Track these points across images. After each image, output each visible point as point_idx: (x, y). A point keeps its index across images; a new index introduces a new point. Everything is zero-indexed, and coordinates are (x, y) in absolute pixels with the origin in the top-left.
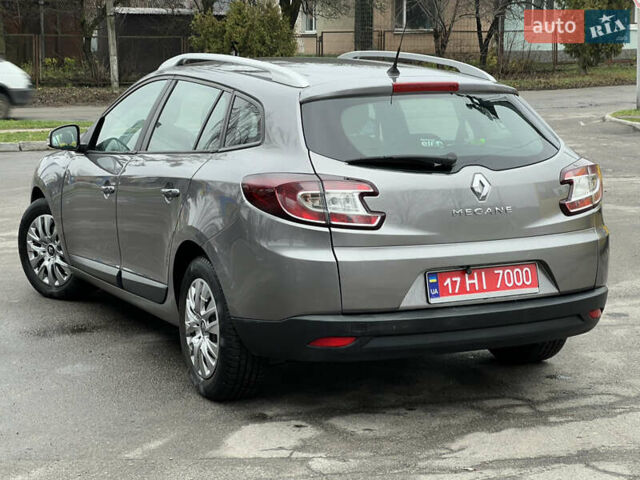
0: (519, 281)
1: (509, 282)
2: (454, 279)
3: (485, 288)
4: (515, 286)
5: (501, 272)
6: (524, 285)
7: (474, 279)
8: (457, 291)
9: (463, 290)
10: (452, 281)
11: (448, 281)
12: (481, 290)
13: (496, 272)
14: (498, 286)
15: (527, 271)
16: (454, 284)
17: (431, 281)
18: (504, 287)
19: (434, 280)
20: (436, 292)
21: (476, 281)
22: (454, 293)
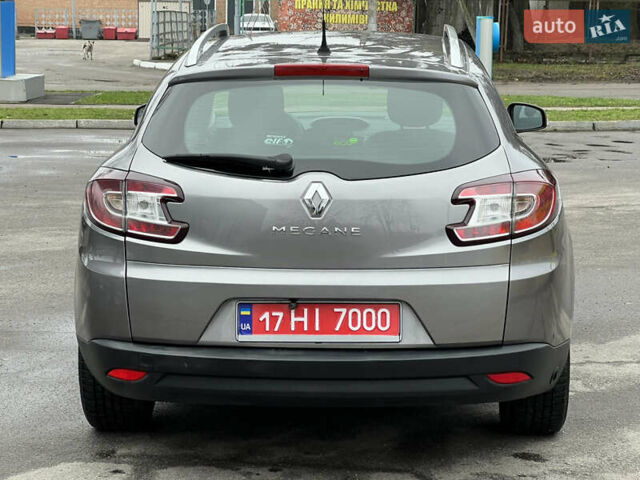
0: (369, 324)
1: (355, 324)
2: (274, 314)
3: (317, 329)
4: (362, 331)
5: (344, 311)
6: (377, 331)
7: (303, 316)
8: (276, 329)
9: (285, 329)
10: (271, 316)
11: (266, 315)
12: (311, 331)
13: (336, 310)
14: (337, 329)
15: (384, 314)
16: (274, 319)
17: (243, 313)
18: (345, 330)
19: (248, 313)
20: (248, 327)
21: (305, 319)
22: (272, 331)
